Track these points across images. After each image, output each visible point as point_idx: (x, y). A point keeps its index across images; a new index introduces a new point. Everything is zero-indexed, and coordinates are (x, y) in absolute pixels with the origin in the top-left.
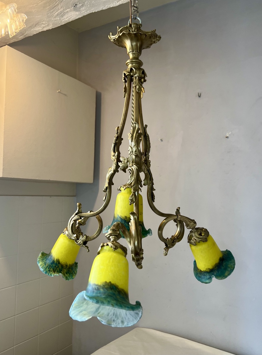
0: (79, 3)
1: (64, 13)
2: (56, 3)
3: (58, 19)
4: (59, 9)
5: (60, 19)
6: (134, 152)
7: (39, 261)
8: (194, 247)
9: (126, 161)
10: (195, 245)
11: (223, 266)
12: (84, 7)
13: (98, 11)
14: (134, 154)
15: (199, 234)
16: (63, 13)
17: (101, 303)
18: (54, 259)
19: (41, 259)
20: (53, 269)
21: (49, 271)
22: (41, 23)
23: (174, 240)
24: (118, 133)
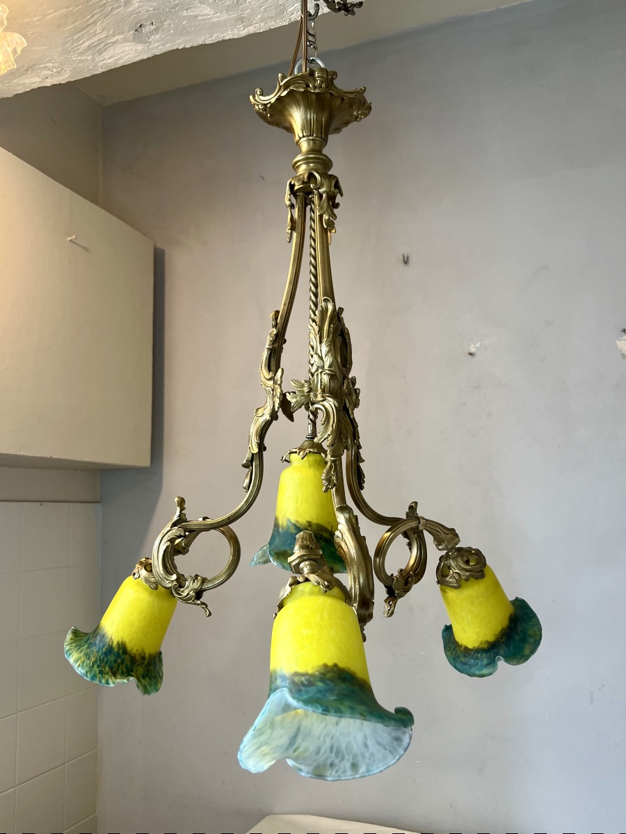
0: (149, 23)
1: (106, 45)
2: (92, 17)
3: (90, 58)
4: (96, 35)
5: (93, 60)
6: (326, 367)
7: (68, 651)
8: (452, 594)
9: (306, 389)
10: (458, 587)
11: (519, 634)
12: (160, 32)
13: (192, 48)
14: (328, 372)
15: (466, 561)
16: (103, 45)
17: (336, 712)
18: (113, 642)
19: (74, 645)
20: (111, 668)
21: (101, 672)
22: (41, 66)
23: (407, 580)
24: (278, 326)
